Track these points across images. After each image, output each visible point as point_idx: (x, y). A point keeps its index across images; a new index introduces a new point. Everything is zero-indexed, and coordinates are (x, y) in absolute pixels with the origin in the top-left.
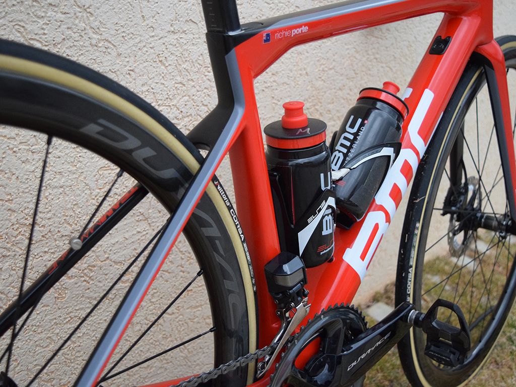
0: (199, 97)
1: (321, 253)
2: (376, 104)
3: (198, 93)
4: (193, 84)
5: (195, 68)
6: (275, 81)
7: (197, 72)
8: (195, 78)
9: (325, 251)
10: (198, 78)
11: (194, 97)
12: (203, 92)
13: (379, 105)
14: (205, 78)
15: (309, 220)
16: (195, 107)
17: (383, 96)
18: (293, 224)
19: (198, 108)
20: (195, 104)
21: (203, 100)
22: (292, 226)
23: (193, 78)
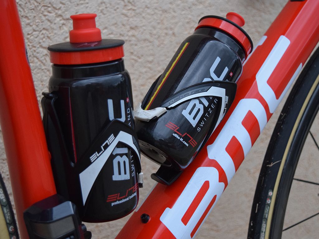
0: (36, 37)
1: (113, 204)
2: (214, 34)
3: (34, 33)
4: (28, 21)
5: (31, 5)
6: (133, 36)
7: (33, 9)
8: (30, 16)
9: (118, 202)
10: (35, 17)
11: (29, 36)
12: (41, 33)
13: (217, 35)
14: (44, 18)
15: (92, 158)
16: (31, 47)
17: (223, 25)
18: (74, 162)
19: (34, 49)
20: (30, 44)
21: (41, 41)
22: (72, 164)
23: (28, 15)
